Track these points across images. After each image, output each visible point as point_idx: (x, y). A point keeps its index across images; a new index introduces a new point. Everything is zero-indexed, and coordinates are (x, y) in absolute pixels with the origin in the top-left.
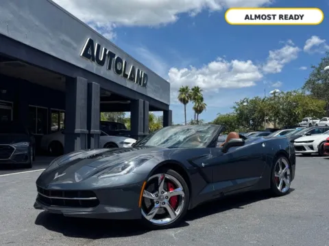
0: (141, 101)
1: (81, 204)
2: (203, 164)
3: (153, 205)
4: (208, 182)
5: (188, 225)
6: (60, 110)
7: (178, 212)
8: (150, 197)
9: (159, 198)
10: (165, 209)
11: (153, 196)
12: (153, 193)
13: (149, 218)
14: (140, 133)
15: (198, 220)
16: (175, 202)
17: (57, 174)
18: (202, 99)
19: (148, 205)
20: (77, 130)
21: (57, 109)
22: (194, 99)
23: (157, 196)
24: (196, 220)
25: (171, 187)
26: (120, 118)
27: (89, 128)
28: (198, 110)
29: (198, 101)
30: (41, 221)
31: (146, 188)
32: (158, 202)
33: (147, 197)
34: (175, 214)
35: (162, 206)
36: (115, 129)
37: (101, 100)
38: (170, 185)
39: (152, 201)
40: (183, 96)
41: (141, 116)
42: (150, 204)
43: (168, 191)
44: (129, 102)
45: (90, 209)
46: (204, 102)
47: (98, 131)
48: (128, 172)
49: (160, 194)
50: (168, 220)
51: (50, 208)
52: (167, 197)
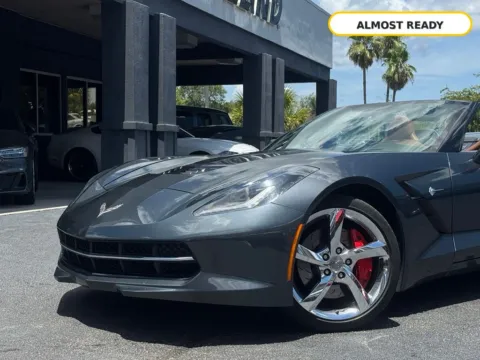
0: (267, 58)
1: (158, 270)
2: (431, 190)
3: (316, 279)
4: (442, 232)
5: (396, 324)
6: (87, 81)
7: (374, 295)
8: (311, 261)
9: (332, 264)
10: (344, 287)
11: (317, 258)
12: (316, 250)
13: (309, 306)
14: (264, 132)
15: (419, 316)
16: (367, 272)
17: (104, 206)
18: (405, 56)
19: (306, 277)
20: (129, 123)
21: (81, 79)
22: (387, 55)
23: (326, 257)
24: (412, 316)
25: (359, 239)
26: (215, 103)
27: (153, 118)
28: (396, 82)
29: (395, 61)
30: (69, 307)
31: (301, 242)
32: (328, 273)
33: (305, 259)
34: (368, 300)
35: (338, 280)
36: (207, 123)
37: (179, 57)
38: (356, 234)
39: (314, 268)
40: (360, 49)
41: (266, 94)
42: (310, 275)
43: (350, 246)
44: (239, 61)
45: (180, 283)
46: (409, 62)
47: (173, 126)
48: (262, 203)
49: (333, 254)
50: (351, 312)
51: (91, 279)
52: (349, 261)
